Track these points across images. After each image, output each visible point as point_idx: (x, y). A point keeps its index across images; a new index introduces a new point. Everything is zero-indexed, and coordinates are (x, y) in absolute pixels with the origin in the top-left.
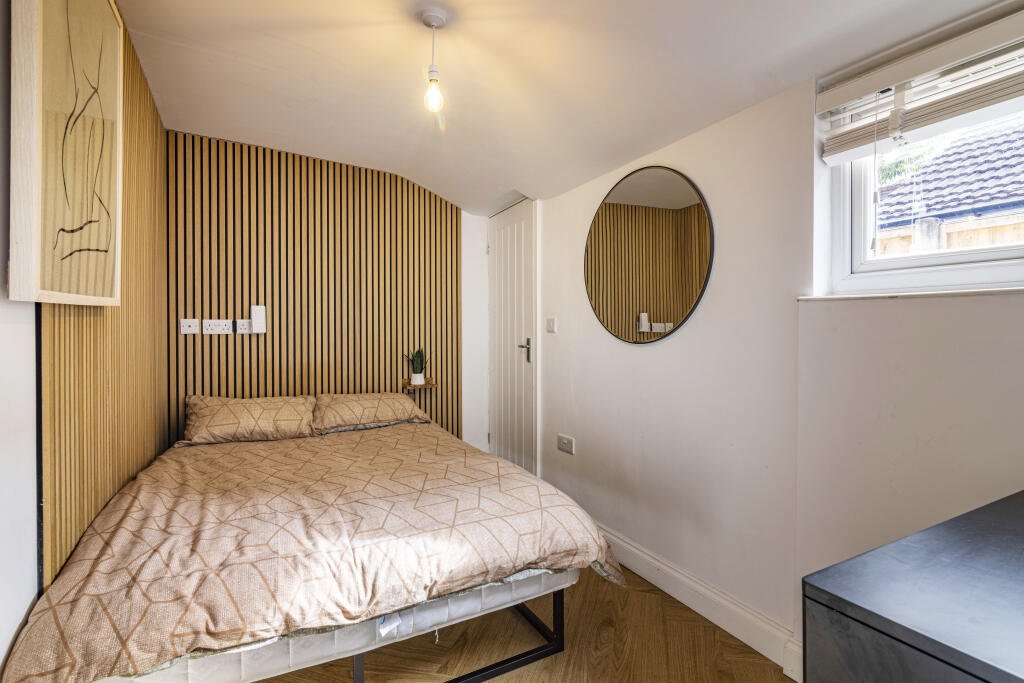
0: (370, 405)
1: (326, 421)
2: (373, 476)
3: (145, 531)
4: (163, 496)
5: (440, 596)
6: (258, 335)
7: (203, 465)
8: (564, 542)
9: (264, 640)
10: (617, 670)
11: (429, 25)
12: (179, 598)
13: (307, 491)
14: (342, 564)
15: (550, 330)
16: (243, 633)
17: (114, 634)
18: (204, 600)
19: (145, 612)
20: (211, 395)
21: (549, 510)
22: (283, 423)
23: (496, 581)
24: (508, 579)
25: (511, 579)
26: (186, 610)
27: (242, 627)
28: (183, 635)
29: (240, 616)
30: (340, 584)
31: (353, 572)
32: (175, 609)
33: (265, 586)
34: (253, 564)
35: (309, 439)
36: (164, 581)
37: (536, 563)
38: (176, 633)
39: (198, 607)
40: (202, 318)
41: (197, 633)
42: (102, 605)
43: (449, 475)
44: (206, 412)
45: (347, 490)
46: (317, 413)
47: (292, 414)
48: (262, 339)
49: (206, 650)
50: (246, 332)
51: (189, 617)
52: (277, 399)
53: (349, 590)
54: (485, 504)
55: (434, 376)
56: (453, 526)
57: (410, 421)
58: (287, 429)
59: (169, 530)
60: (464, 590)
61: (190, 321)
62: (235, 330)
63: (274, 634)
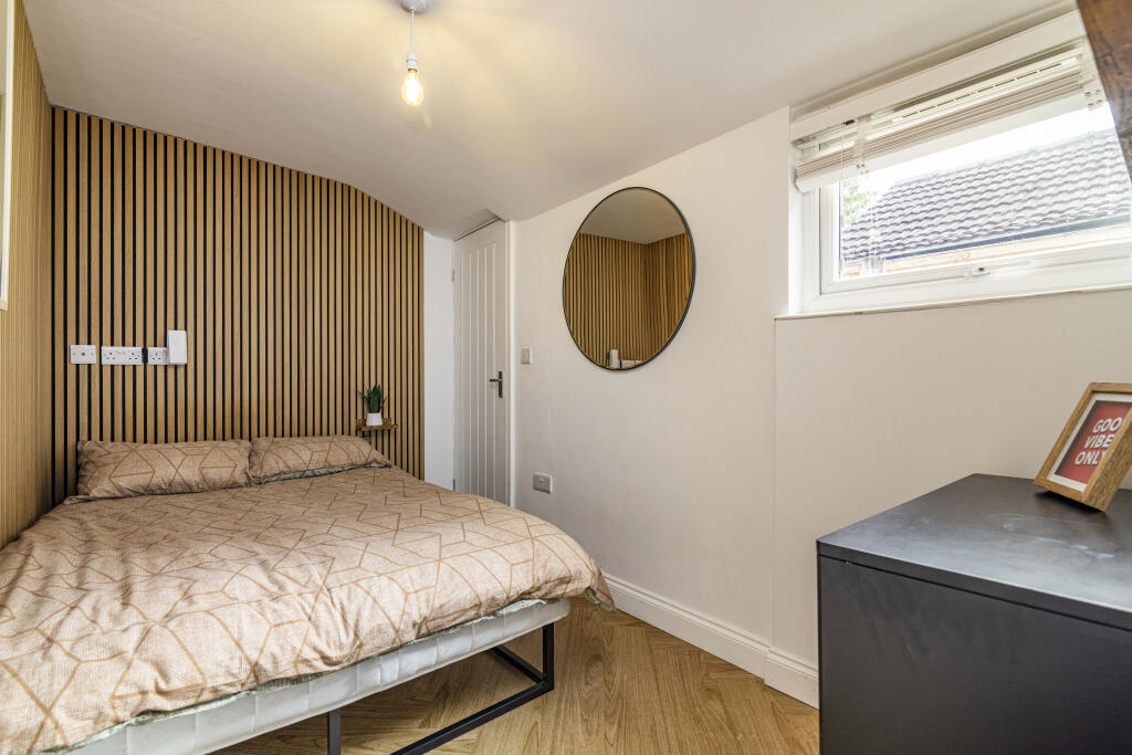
0: (319, 449)
1: (266, 468)
2: (336, 520)
3: (52, 591)
4: (65, 553)
5: (429, 634)
6: (176, 367)
7: (109, 521)
8: (558, 570)
9: (228, 696)
10: (610, 701)
11: (408, 10)
12: (117, 654)
13: (257, 538)
14: (317, 606)
15: (525, 362)
16: (203, 689)
17: (33, 703)
18: (150, 655)
19: (74, 672)
20: (113, 440)
21: (541, 539)
22: (209, 470)
23: (488, 615)
24: (501, 612)
25: (504, 611)
26: (129, 667)
27: (201, 681)
28: (127, 696)
29: (199, 669)
30: (317, 627)
31: (330, 613)
32: (115, 669)
33: (227, 634)
34: (208, 612)
35: (245, 489)
36: (93, 638)
37: (529, 593)
38: (117, 694)
39: (142, 664)
40: (101, 344)
41: (144, 693)
42: (10, 670)
43: (424, 513)
44: (109, 459)
45: (307, 534)
46: (254, 459)
47: (223, 461)
48: (181, 372)
49: (156, 712)
50: (161, 362)
51: (134, 675)
52: (201, 443)
53: (328, 633)
54: (470, 537)
55: (392, 416)
56: (440, 560)
57: (366, 465)
58: (216, 478)
59: (86, 586)
60: (455, 626)
61: (84, 347)
62: (145, 360)
63: (239, 688)
